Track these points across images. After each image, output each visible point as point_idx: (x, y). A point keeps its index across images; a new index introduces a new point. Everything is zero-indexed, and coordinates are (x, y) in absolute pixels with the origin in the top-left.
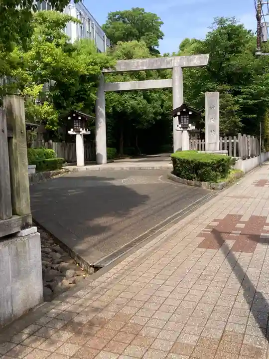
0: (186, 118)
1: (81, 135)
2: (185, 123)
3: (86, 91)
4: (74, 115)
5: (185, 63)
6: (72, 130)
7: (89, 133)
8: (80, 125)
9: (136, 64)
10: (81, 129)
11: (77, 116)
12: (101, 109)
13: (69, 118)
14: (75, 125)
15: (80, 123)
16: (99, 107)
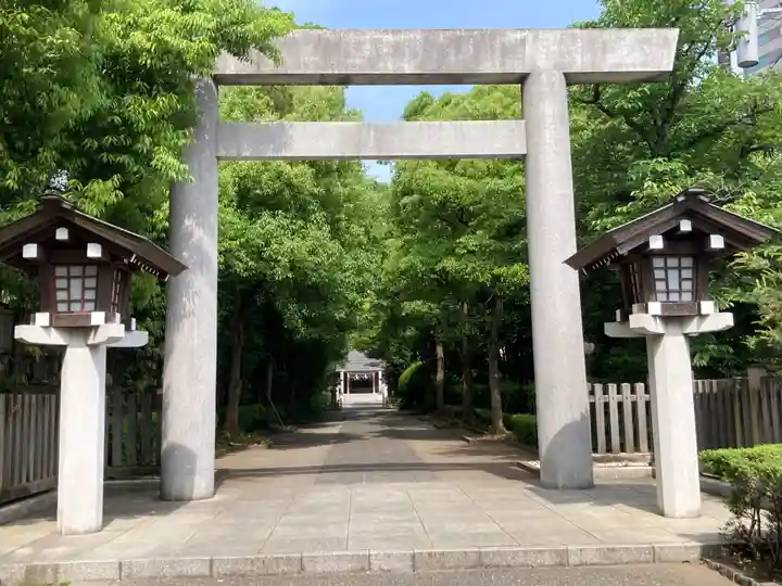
0: (679, 268)
1: (94, 348)
2: (674, 297)
3: (135, 136)
4: (62, 234)
5: (579, 58)
6: (42, 318)
7: (139, 339)
8: (90, 295)
9: (367, 49)
10: (98, 318)
11: (81, 238)
12: (198, 233)
13: (30, 251)
14: (61, 295)
15: (91, 283)
16: (188, 222)
